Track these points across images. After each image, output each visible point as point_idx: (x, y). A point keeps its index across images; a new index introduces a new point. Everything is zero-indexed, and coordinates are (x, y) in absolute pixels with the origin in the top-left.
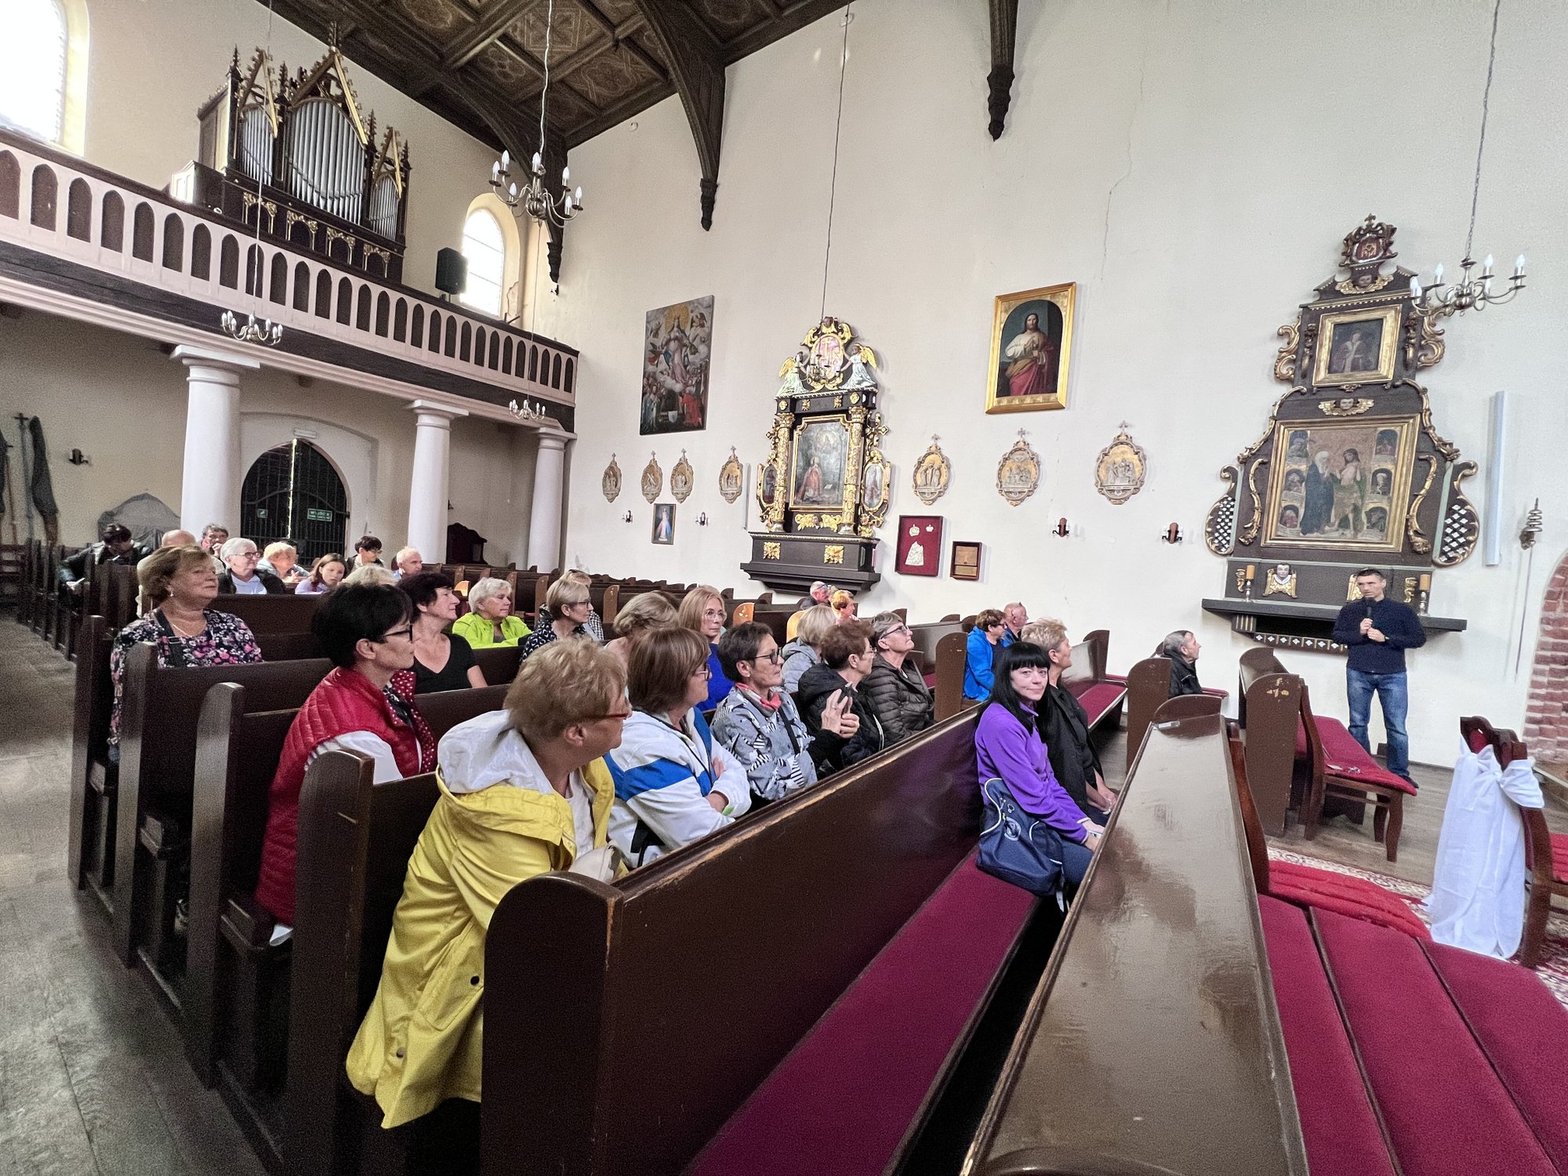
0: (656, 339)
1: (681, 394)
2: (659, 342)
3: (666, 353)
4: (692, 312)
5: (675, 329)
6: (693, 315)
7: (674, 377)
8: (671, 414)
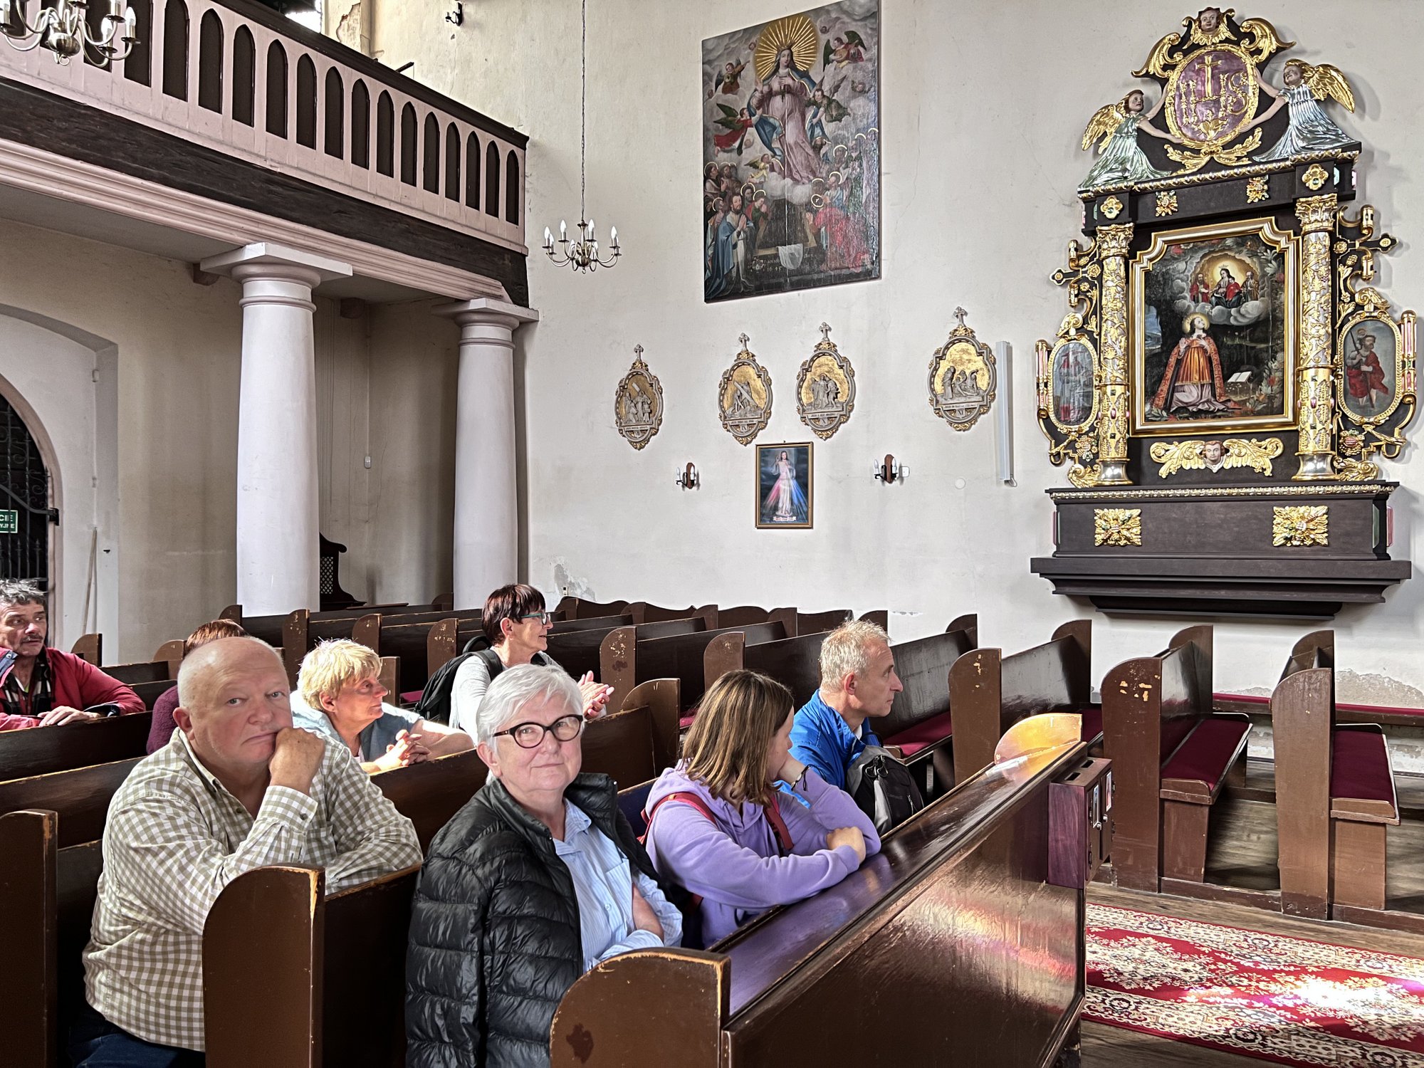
0: (730, 96)
1: (808, 207)
2: (741, 101)
3: (763, 124)
4: (825, 31)
5: (782, 71)
6: (830, 36)
7: (787, 171)
8: (784, 251)
